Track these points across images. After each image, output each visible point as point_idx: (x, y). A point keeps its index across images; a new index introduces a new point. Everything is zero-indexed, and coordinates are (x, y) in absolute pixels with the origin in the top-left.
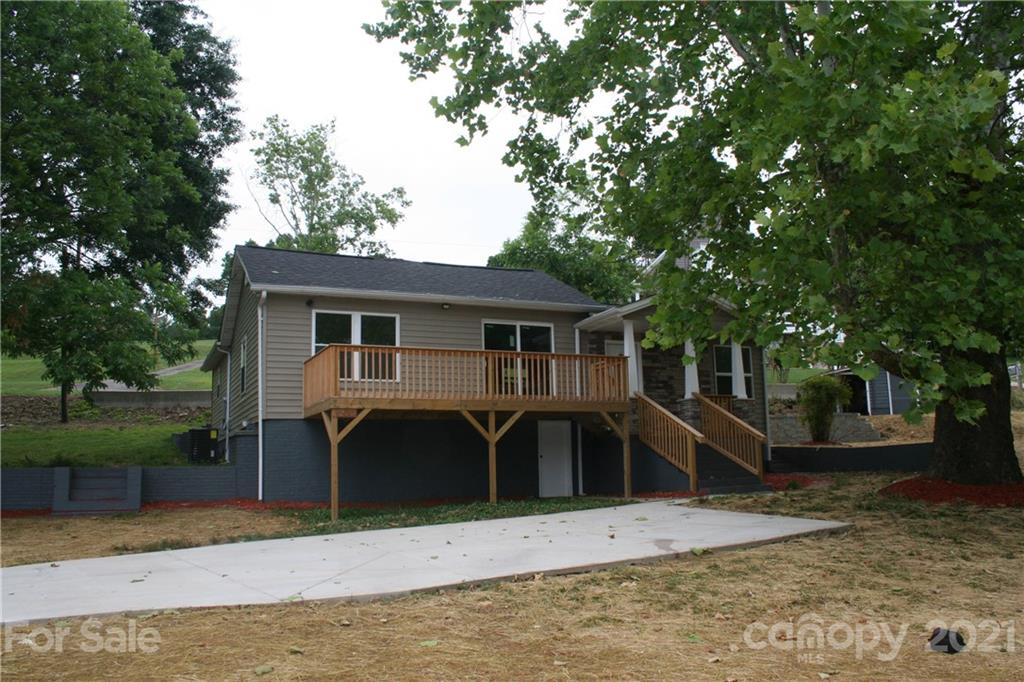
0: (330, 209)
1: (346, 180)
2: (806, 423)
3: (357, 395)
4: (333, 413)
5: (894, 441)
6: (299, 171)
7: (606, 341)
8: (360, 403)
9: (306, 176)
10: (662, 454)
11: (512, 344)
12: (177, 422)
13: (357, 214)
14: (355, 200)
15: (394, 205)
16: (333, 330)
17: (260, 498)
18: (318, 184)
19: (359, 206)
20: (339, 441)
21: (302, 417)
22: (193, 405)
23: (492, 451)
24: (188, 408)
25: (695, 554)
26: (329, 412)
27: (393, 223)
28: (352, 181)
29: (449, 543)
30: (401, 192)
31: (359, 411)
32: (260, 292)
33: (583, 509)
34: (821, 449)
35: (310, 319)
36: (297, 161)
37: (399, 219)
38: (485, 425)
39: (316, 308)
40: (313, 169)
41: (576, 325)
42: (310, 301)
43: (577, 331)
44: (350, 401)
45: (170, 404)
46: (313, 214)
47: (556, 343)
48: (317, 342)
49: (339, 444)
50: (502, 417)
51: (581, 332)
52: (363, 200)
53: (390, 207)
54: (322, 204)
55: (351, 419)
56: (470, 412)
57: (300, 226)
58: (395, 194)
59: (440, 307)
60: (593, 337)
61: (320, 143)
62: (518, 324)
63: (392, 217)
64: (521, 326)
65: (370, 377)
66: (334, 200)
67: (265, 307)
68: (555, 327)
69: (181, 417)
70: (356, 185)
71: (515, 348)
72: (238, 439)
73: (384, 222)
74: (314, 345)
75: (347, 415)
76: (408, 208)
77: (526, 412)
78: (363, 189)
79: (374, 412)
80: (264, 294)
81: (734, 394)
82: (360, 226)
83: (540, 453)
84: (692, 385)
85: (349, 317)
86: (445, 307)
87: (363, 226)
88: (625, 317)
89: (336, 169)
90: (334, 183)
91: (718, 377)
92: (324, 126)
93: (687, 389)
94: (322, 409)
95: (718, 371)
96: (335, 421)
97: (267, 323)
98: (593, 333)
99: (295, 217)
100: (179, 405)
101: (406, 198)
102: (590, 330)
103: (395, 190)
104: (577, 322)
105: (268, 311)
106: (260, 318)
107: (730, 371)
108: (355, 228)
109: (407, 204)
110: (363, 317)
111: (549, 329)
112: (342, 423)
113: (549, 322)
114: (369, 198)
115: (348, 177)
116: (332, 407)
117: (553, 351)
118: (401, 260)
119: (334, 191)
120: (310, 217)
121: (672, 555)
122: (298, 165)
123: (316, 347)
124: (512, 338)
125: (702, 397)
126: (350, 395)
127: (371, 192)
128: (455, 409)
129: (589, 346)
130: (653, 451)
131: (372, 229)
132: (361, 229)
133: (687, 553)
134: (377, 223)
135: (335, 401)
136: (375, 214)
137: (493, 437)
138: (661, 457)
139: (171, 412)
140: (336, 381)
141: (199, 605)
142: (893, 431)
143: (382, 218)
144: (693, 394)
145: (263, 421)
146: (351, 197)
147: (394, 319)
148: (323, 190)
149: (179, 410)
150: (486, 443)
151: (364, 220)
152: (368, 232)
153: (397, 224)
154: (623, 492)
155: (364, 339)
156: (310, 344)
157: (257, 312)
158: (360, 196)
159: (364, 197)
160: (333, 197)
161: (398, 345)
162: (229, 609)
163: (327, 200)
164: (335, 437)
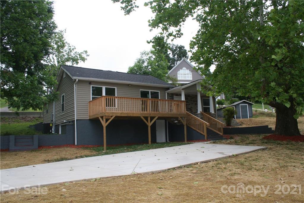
0: (64, 56)
1: (70, 48)
2: (225, 120)
3: (111, 112)
4: (104, 117)
5: (244, 126)
6: (54, 44)
7: (174, 96)
8: (112, 114)
9: (57, 46)
10: (195, 129)
11: (148, 97)
12: (27, 122)
13: (73, 58)
14: (72, 54)
15: (84, 55)
16: (97, 92)
17: (76, 144)
18: (61, 48)
19: (74, 56)
20: (106, 126)
21: (89, 119)
22: (31, 116)
23: (149, 129)
24: (30, 117)
25: (234, 156)
26: (102, 117)
27: (84, 61)
28: (72, 48)
29: (155, 155)
30: (86, 52)
31: (112, 116)
32: (76, 80)
33: (179, 145)
34: (232, 128)
35: (90, 88)
36: (54, 41)
37: (86, 60)
38: (147, 121)
39: (92, 85)
40: (59, 44)
41: (166, 92)
42: (90, 83)
43: (166, 93)
44: (109, 113)
45: (24, 116)
46: (59, 58)
47: (160, 97)
48: (92, 95)
49: (106, 127)
50: (152, 118)
51: (167, 93)
52: (75, 54)
53: (83, 56)
54: (62, 55)
55: (110, 119)
56: (143, 117)
57: (55, 62)
58: (84, 52)
59: (128, 85)
60: (171, 95)
61: (62, 36)
62: (150, 91)
63: (83, 59)
64: (151, 92)
65: (109, 107)
66: (66, 54)
67: (76, 85)
68: (160, 92)
69: (28, 120)
70: (73, 49)
71: (149, 98)
72: (67, 126)
73: (81, 61)
74: (91, 96)
75: (108, 118)
76: (88, 57)
77: (159, 117)
78: (75, 51)
79: (116, 117)
80: (77, 80)
81: (210, 112)
82: (73, 62)
83: (157, 129)
84: (200, 109)
85: (102, 88)
86: (130, 85)
87: (74, 62)
88: (182, 89)
89: (67, 44)
90: (65, 48)
91: (204, 107)
92: (62, 30)
93: (198, 110)
94: (99, 116)
95: (204, 105)
96: (104, 120)
97: (78, 89)
98: (170, 94)
99: (53, 59)
100: (27, 117)
101: (88, 54)
102: (170, 93)
103: (84, 51)
104: (166, 91)
105: (78, 85)
106: (75, 88)
107: (209, 106)
108: (72, 62)
109: (88, 55)
110: (106, 88)
111: (158, 92)
112: (107, 120)
113: (159, 90)
114: (77, 53)
115: (70, 47)
116: (104, 115)
117: (160, 98)
118: (111, 71)
119: (66, 51)
120: (58, 59)
121: (228, 156)
122: (54, 42)
123: (92, 97)
124: (148, 95)
125: (203, 112)
126: (109, 111)
127: (77, 52)
128: (139, 116)
129: (169, 98)
130: (192, 128)
131: (77, 63)
132: (74, 63)
133: (231, 156)
134: (79, 61)
135: (105, 113)
136: (78, 58)
137: (150, 124)
138: (194, 130)
139: (25, 119)
140: (105, 108)
141: (106, 176)
142: (243, 123)
143: (80, 60)
144: (200, 112)
145: (77, 120)
146: (71, 53)
147: (115, 89)
148: (61, 51)
149: (27, 118)
150: (147, 126)
151: (75, 60)
152: (76, 64)
153: (85, 62)
154: (184, 140)
155: (106, 94)
156: (90, 96)
157: (74, 86)
158: (74, 53)
159: (75, 53)
160: (65, 53)
161: (116, 96)
162: (117, 177)
163: (63, 54)
164: (104, 124)
